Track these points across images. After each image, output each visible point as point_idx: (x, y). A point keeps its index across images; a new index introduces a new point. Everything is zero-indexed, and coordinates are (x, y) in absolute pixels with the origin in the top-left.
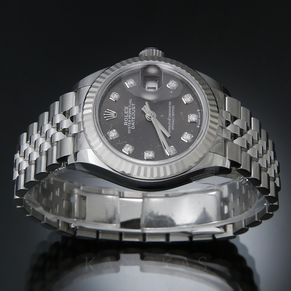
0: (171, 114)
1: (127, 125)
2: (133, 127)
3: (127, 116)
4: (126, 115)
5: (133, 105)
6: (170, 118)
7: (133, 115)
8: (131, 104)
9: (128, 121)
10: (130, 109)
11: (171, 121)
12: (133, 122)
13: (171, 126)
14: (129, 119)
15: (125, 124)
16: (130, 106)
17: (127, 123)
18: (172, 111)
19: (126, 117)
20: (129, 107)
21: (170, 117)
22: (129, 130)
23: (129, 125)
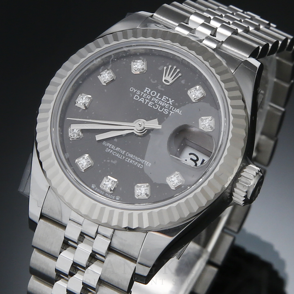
0: (131, 159)
1: (145, 91)
2: (137, 97)
3: (157, 97)
4: (161, 97)
5: (172, 112)
6: (125, 153)
7: (156, 107)
8: (174, 110)
9: (150, 94)
10: (167, 105)
11: (120, 153)
12: (145, 101)
13: (112, 149)
14: (152, 97)
15: (147, 90)
16: (172, 108)
17: (148, 93)
18: (136, 161)
19: (157, 94)
20: (171, 106)
21: (128, 154)
22: (135, 91)
23: (143, 94)
